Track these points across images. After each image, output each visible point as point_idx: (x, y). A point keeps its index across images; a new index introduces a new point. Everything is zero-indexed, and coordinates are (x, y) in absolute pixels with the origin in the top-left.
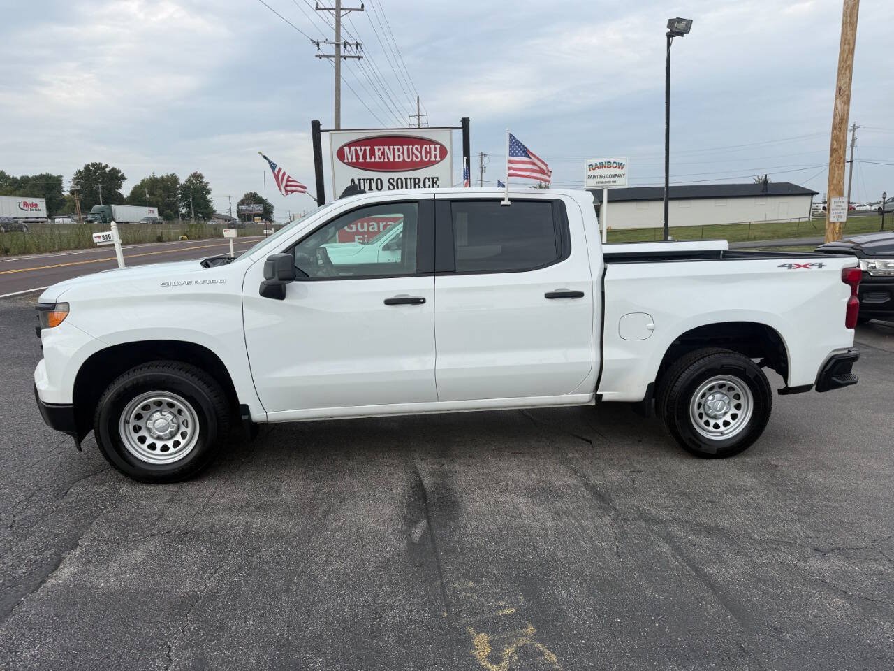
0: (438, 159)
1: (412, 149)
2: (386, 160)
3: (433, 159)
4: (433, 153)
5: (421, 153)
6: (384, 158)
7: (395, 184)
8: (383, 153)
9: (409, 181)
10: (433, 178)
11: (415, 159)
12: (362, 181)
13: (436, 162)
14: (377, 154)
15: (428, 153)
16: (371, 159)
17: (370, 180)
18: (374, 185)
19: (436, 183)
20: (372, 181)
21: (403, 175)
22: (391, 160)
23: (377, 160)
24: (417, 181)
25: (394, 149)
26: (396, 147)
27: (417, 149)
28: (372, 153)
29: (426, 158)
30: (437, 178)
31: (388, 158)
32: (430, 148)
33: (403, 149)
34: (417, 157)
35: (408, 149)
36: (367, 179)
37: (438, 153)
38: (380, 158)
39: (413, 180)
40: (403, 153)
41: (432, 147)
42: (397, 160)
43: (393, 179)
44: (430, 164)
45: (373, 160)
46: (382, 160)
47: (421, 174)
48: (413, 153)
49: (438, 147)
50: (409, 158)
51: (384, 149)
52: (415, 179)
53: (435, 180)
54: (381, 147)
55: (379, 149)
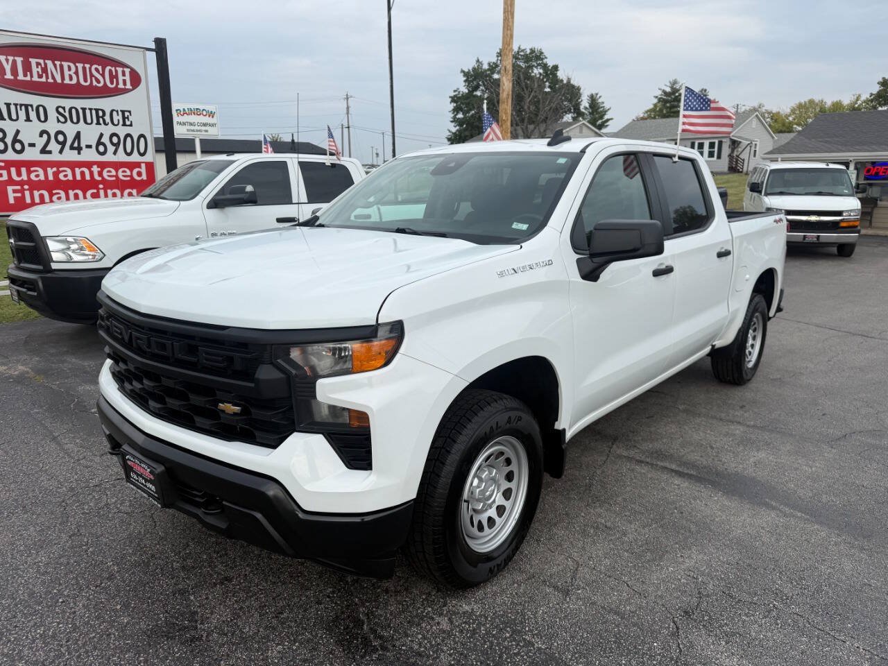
0: (129, 86)
1: (90, 69)
2: (50, 80)
3: (121, 86)
4: (121, 78)
5: (103, 75)
6: (47, 78)
7: (67, 114)
8: (45, 70)
9: (88, 112)
10: (123, 112)
11: (95, 83)
12: (13, 108)
13: (125, 91)
14: (35, 70)
15: (113, 77)
16: (25, 75)
17: (27, 106)
18: (33, 115)
19: (128, 118)
20: (30, 108)
21: (79, 103)
22: (59, 80)
23: (35, 78)
24: (101, 113)
25: (61, 67)
26: (65, 64)
27: (97, 70)
28: (27, 68)
29: (112, 83)
30: (130, 112)
31: (53, 77)
32: (116, 71)
33: (77, 67)
34: (98, 81)
35: (84, 69)
36: (21, 105)
37: (127, 78)
38: (40, 76)
39: (94, 112)
40: (76, 73)
41: (120, 70)
42: (67, 81)
43: (64, 108)
44: (117, 92)
45: (28, 78)
46: (44, 79)
47: (106, 104)
48: (92, 75)
49: (127, 71)
50: (85, 80)
51: (46, 64)
52: (97, 110)
53: (127, 114)
54: (41, 61)
55: (38, 64)
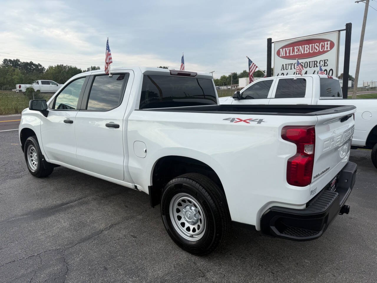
0: (329, 49)
1: (314, 45)
2: (300, 53)
3: (325, 50)
4: (326, 46)
5: (319, 47)
6: (299, 52)
7: (304, 65)
8: (299, 50)
9: (311, 63)
10: (325, 61)
11: (315, 51)
12: (287, 65)
13: (327, 51)
14: (296, 50)
15: (323, 46)
16: (292, 53)
17: (291, 64)
18: (293, 67)
19: (326, 63)
20: (292, 64)
21: (308, 60)
22: (303, 53)
23: (295, 54)
24: (316, 62)
25: (304, 47)
26: (306, 46)
27: (317, 45)
28: (293, 50)
29: (322, 49)
30: (327, 60)
31: (301, 52)
32: (324, 44)
33: (309, 46)
34: (317, 50)
35: (312, 46)
36: (290, 64)
37: (329, 46)
38: (297, 53)
39: (313, 62)
40: (309, 49)
41: (326, 43)
42: (305, 52)
43: (303, 63)
44: (324, 52)
45: (293, 54)
46: (298, 54)
47: (318, 58)
48: (315, 48)
49: (329, 43)
50: (312, 51)
51: (299, 48)
52: (314, 62)
53: (326, 61)
54: (298, 47)
55: (297, 48)
